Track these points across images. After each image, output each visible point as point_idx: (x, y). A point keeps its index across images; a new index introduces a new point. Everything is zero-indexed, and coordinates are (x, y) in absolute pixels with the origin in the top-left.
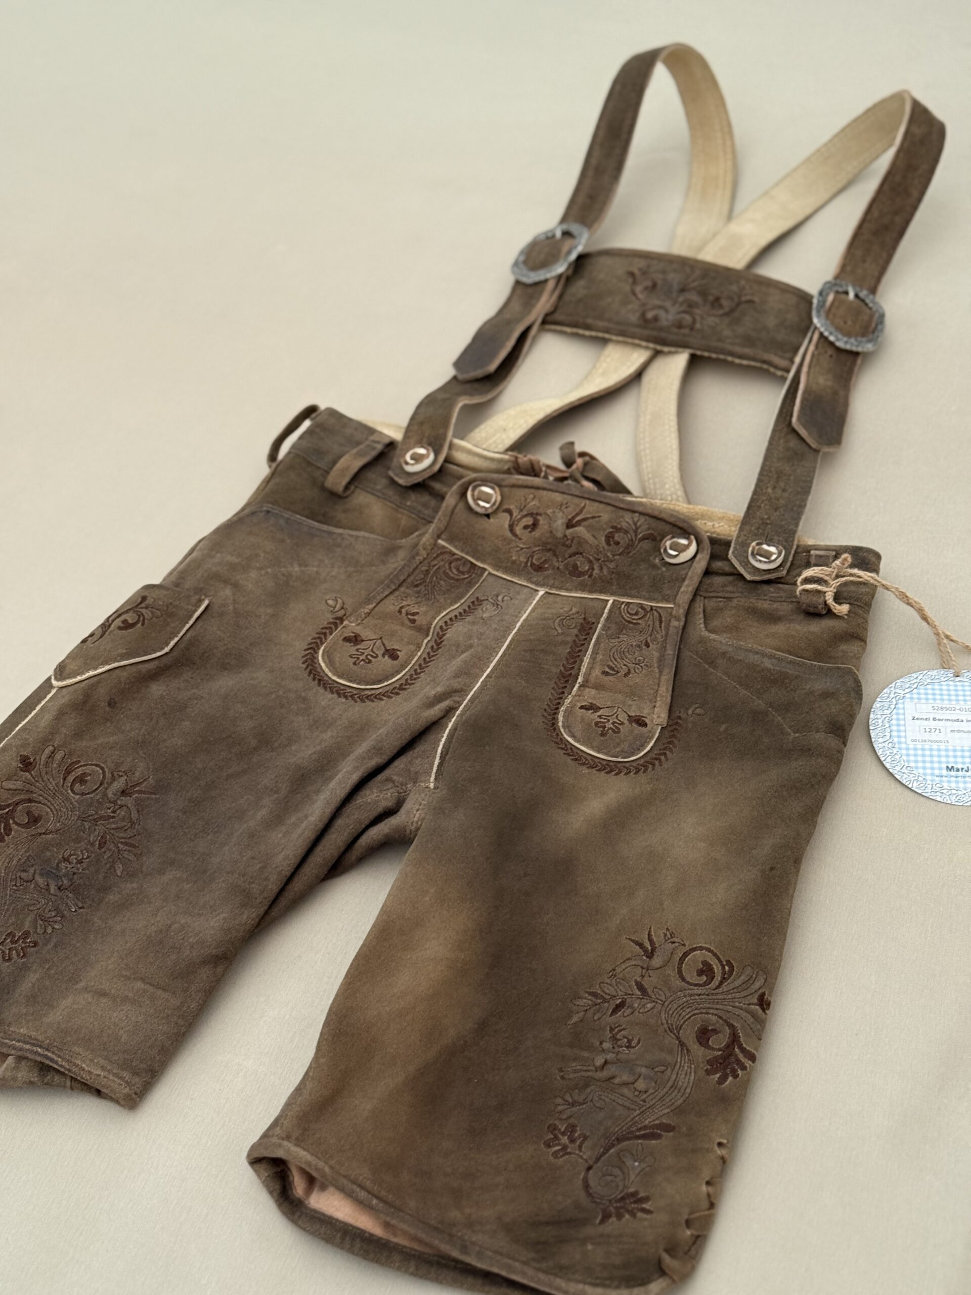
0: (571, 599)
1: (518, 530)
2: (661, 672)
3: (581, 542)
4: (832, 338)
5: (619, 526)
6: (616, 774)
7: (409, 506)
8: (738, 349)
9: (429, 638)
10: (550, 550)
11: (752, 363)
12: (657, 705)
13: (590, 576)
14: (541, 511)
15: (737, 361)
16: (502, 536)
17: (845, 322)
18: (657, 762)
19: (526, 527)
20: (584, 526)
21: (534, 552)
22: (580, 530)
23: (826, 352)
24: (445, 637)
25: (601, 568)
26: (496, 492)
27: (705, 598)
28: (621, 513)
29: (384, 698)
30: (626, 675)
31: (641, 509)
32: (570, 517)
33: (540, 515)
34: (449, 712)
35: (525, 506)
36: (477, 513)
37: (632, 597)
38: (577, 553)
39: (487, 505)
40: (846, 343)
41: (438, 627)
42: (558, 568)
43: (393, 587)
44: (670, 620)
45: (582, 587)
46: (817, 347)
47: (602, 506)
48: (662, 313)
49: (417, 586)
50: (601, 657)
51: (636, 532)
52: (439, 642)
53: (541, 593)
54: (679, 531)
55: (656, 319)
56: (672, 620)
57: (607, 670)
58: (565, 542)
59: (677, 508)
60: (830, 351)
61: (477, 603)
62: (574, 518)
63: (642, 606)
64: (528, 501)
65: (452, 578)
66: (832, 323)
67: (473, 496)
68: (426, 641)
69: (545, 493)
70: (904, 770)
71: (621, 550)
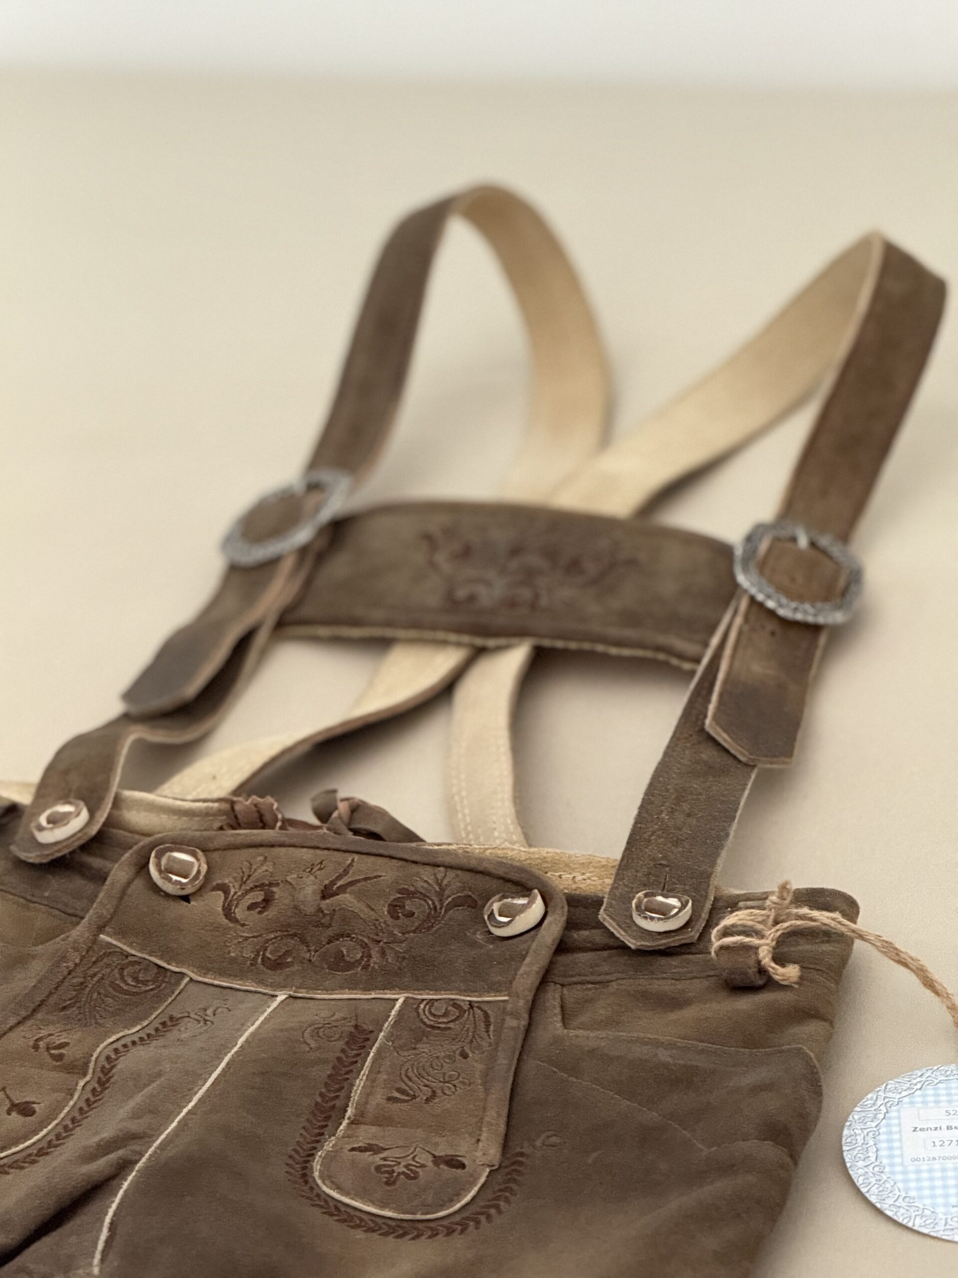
0: (333, 1003)
1: (240, 913)
2: (487, 1091)
3: (348, 917)
4: (771, 604)
5: (412, 889)
6: (413, 1239)
7: (47, 898)
8: (614, 632)
9: (88, 1078)
10: (295, 935)
11: (639, 653)
12: (482, 1138)
13: (365, 967)
14: (278, 878)
15: (614, 651)
16: (212, 924)
17: (793, 580)
18: (483, 1218)
19: (251, 907)
20: (350, 893)
21: (267, 941)
22: (347, 899)
23: (763, 627)
24: (114, 1071)
25: (383, 953)
26: (198, 860)
27: (563, 985)
28: (415, 868)
29: (12, 1170)
30: (428, 1101)
31: (447, 860)
32: (327, 882)
33: (277, 885)
34: (124, 1166)
35: (249, 876)
36: (167, 895)
37: (437, 990)
38: (342, 936)
39: (184, 881)
40: (796, 610)
41: (103, 1058)
42: (310, 961)
43: (24, 1013)
44: (504, 1020)
45: (353, 985)
46: (746, 619)
47: (380, 860)
48: (482, 591)
49: (64, 1008)
50: (385, 1077)
51: (441, 894)
52: (104, 1080)
53: (281, 997)
54: (514, 888)
55: (472, 598)
56: (508, 1018)
57: (397, 1095)
58: (319, 920)
59: (510, 854)
60: (771, 626)
61: (170, 1023)
62: (333, 883)
63: (455, 1004)
64: (254, 867)
65: (127, 993)
66: (771, 581)
67: (158, 865)
68: (81, 1083)
69: (283, 850)
70: (900, 1202)
71: (417, 924)
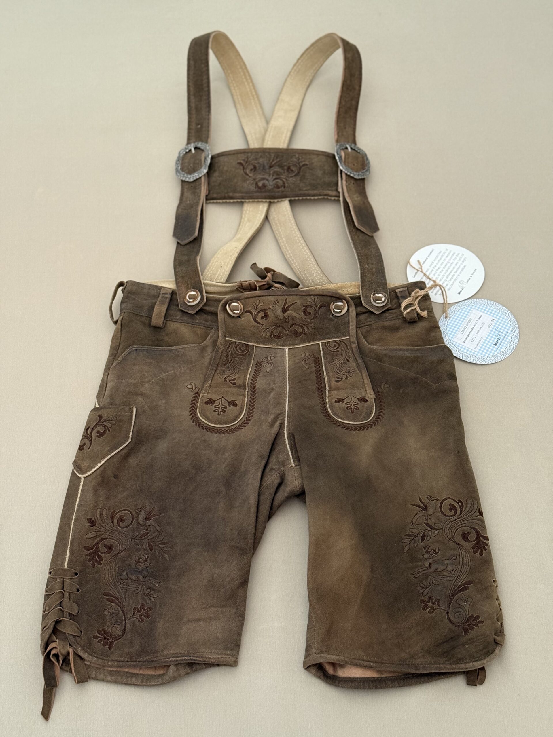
0: (301, 348)
1: (259, 320)
2: (361, 372)
3: (293, 318)
5: (307, 305)
6: (367, 429)
7: (198, 323)
9: (247, 390)
10: (279, 326)
12: (367, 389)
13: (305, 334)
14: (266, 308)
16: (253, 326)
17: (354, 165)
18: (380, 417)
19: (262, 318)
20: (291, 310)
21: (272, 330)
22: (290, 312)
23: (351, 182)
24: (256, 388)
25: (308, 328)
26: (238, 303)
27: (359, 328)
28: (305, 297)
29: (242, 428)
30: (346, 379)
31: (313, 293)
32: (282, 307)
33: (267, 310)
34: (282, 425)
35: (257, 307)
36: (233, 317)
37: (328, 338)
38: (294, 324)
39: (238, 312)
42: (288, 335)
43: (215, 369)
44: (351, 345)
45: (304, 341)
47: (294, 297)
49: (225, 364)
50: (331, 374)
51: (315, 304)
52: (253, 390)
53: (287, 350)
54: (334, 299)
57: (337, 379)
58: (286, 320)
59: (329, 287)
61: (259, 365)
62: (284, 307)
63: (335, 342)
64: (257, 304)
65: (241, 355)
67: (230, 310)
68: (246, 392)
69: (264, 298)
71: (313, 316)
